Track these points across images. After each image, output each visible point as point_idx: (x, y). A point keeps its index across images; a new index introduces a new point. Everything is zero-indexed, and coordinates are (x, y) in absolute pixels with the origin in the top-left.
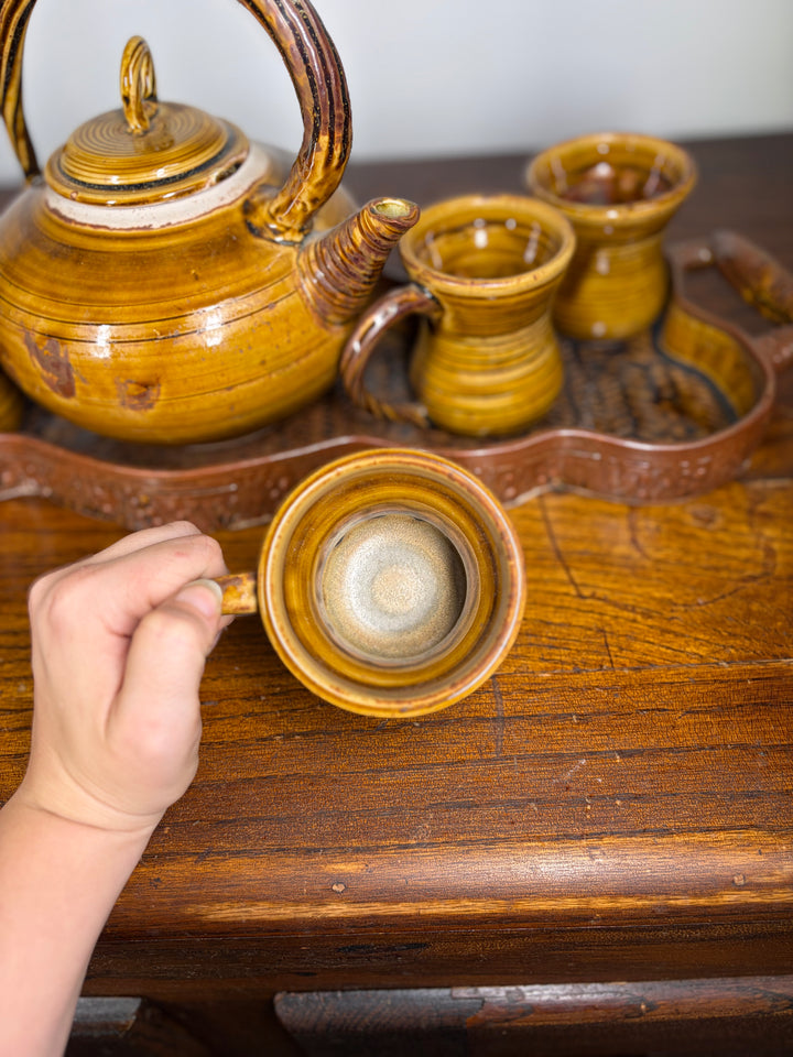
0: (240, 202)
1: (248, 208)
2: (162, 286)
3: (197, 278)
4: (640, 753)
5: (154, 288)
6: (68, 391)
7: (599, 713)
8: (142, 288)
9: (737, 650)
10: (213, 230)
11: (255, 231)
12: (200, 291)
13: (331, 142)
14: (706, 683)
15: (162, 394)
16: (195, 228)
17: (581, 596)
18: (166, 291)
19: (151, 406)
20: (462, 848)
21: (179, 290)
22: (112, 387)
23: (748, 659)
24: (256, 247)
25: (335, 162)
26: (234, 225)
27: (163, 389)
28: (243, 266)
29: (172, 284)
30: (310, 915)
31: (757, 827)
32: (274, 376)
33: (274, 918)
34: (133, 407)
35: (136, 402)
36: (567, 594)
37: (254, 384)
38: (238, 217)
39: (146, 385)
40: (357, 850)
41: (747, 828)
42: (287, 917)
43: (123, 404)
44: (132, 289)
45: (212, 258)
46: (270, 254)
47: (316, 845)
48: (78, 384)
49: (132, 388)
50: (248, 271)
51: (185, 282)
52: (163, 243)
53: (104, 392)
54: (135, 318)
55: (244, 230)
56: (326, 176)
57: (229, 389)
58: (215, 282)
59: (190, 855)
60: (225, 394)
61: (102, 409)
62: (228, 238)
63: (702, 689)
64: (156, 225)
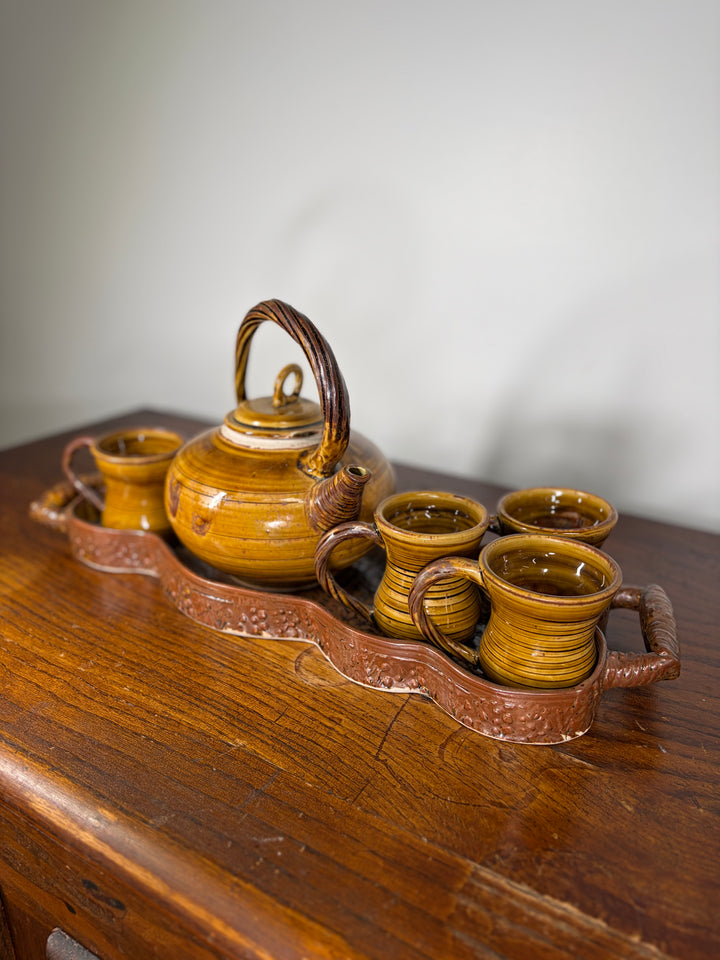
0: (301, 450)
1: (304, 454)
2: (236, 474)
3: (254, 476)
4: (318, 854)
5: (231, 474)
6: (174, 515)
7: (318, 820)
8: (227, 472)
9: (443, 838)
10: (278, 458)
11: (299, 465)
12: (251, 483)
13: (331, 427)
14: (401, 842)
15: (210, 528)
16: (270, 454)
17: (377, 758)
18: (236, 477)
19: (204, 534)
20: (172, 841)
21: (242, 479)
22: (190, 516)
23: (444, 846)
24: (294, 473)
25: (334, 438)
26: (291, 460)
27: (212, 526)
28: (281, 479)
29: (241, 475)
30: (73, 832)
31: (344, 937)
32: (272, 543)
33: (58, 824)
34: (196, 532)
35: (198, 529)
36: (369, 752)
37: (259, 542)
38: (296, 456)
39: (205, 521)
40: (121, 809)
41: (337, 933)
42: (62, 826)
43: (193, 528)
44: (223, 471)
45: (267, 470)
46: (299, 478)
47: (107, 795)
48: (179, 510)
49: (199, 520)
50: (282, 482)
51: (247, 476)
52: (250, 456)
53: (187, 518)
54: (215, 485)
55: (295, 464)
56: (330, 445)
57: (245, 539)
58: (262, 481)
59: (49, 764)
60: (242, 541)
61: (184, 528)
62: (283, 464)
63: (395, 845)
64: (253, 447)
